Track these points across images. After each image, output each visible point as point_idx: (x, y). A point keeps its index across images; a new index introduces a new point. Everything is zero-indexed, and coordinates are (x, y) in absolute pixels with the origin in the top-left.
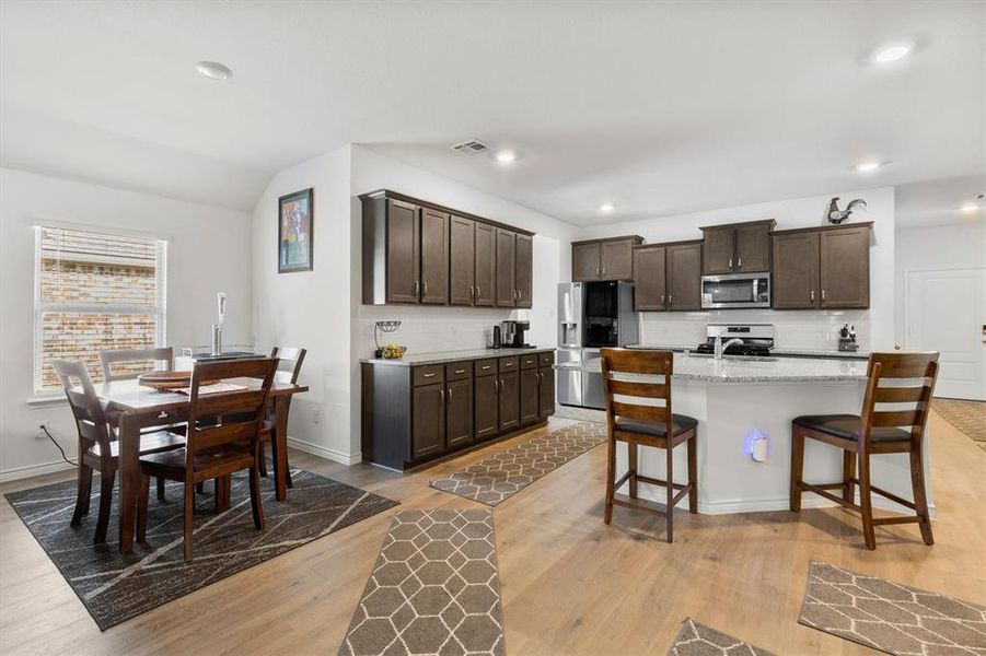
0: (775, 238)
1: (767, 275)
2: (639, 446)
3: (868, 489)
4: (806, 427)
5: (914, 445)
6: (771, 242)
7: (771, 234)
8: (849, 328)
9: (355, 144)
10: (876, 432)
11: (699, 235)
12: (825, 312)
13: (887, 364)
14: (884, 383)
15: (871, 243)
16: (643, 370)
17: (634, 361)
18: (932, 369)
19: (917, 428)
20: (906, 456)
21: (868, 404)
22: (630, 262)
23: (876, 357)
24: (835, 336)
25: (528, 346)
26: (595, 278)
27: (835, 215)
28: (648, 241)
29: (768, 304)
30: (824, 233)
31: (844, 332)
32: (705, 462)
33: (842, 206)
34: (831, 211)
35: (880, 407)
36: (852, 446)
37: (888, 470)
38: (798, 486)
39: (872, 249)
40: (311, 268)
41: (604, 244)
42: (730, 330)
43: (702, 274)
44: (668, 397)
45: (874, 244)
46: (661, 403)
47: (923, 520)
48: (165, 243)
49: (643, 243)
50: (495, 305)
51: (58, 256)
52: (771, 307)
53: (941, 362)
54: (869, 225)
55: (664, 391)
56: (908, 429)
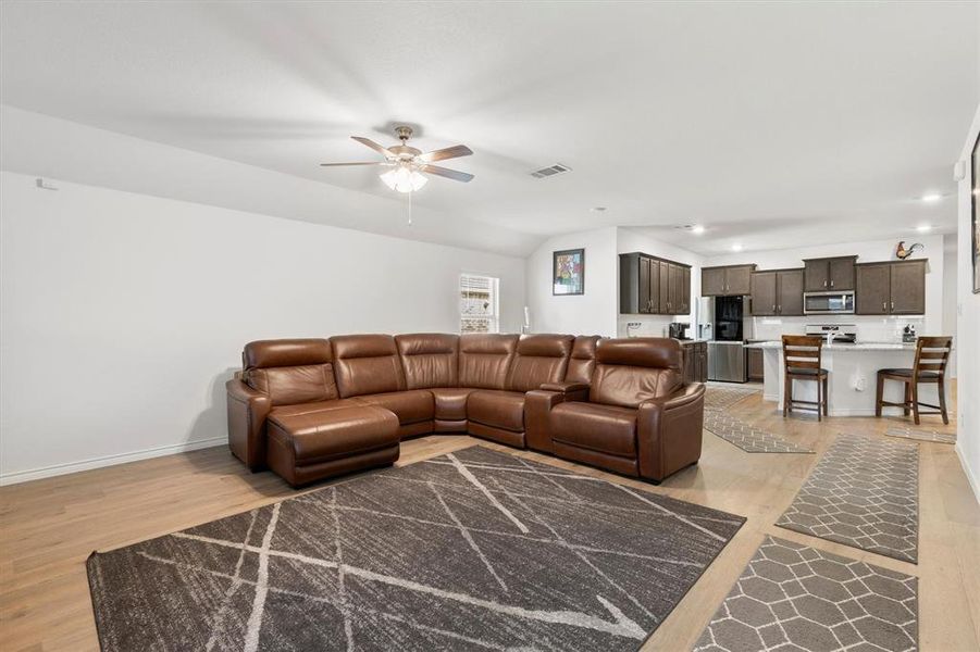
0: (858, 268)
1: (852, 292)
2: (794, 381)
3: (916, 404)
4: (884, 374)
5: (940, 379)
6: (855, 271)
7: (855, 265)
8: (910, 327)
9: (619, 227)
10: (920, 373)
11: (803, 265)
12: (893, 317)
13: (928, 341)
14: (925, 350)
15: (927, 270)
16: (806, 345)
17: (803, 341)
18: (949, 344)
19: (942, 372)
20: (936, 385)
21: (917, 360)
22: (748, 283)
23: (920, 338)
24: (901, 333)
25: (688, 339)
26: (720, 293)
27: (901, 253)
28: (761, 268)
29: (853, 311)
30: (893, 265)
31: (907, 329)
32: (832, 390)
33: (906, 247)
34: (899, 250)
35: (922, 361)
36: (909, 380)
37: (927, 393)
38: (880, 404)
39: (927, 275)
40: (583, 293)
41: (728, 270)
42: (824, 329)
43: (804, 291)
44: (819, 357)
45: (929, 272)
46: (816, 360)
47: (944, 414)
48: (497, 280)
49: (757, 269)
50: (669, 313)
51: (468, 290)
52: (856, 313)
53: (953, 341)
54: (925, 260)
55: (818, 354)
56: (937, 372)
